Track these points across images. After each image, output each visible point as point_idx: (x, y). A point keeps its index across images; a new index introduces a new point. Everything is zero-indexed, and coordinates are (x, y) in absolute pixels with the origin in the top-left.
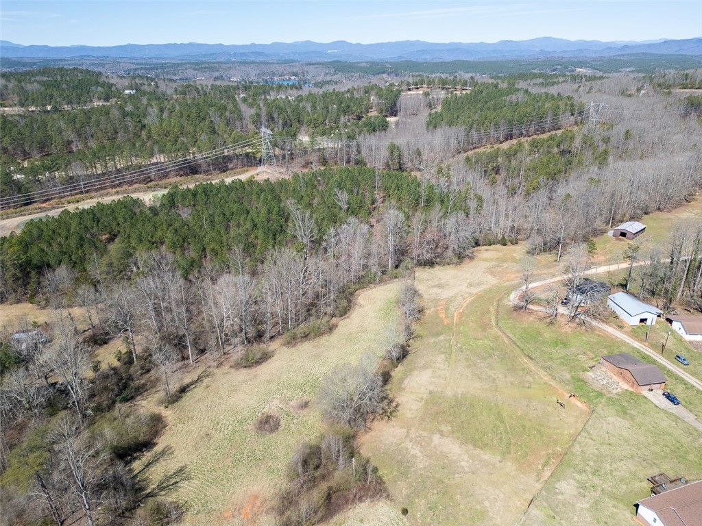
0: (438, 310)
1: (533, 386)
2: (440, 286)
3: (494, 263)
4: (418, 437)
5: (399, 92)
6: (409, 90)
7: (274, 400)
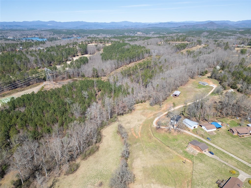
0: (132, 133)
1: (173, 157)
2: (129, 123)
3: (142, 110)
4: (146, 187)
5: (86, 45)
6: (89, 43)
7: (88, 185)
